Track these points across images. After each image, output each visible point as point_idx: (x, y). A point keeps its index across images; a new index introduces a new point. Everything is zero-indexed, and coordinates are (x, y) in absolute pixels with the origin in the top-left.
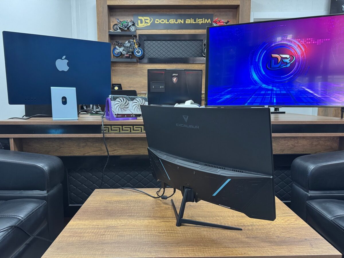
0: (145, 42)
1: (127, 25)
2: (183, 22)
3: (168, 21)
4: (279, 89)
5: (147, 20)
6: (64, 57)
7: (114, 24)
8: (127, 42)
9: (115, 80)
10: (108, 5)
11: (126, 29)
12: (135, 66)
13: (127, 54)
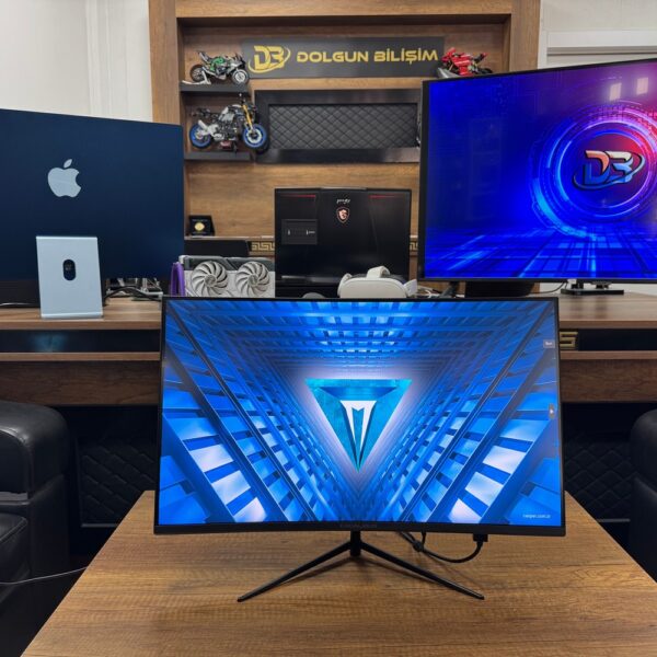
0: (271, 109)
1: (227, 68)
2: (366, 59)
3: (329, 56)
4: (603, 239)
5: (277, 53)
6: (68, 163)
7: (193, 65)
8: (226, 110)
9: (195, 205)
10: (178, 19)
11: (223, 77)
12: (247, 169)
13: (225, 141)
